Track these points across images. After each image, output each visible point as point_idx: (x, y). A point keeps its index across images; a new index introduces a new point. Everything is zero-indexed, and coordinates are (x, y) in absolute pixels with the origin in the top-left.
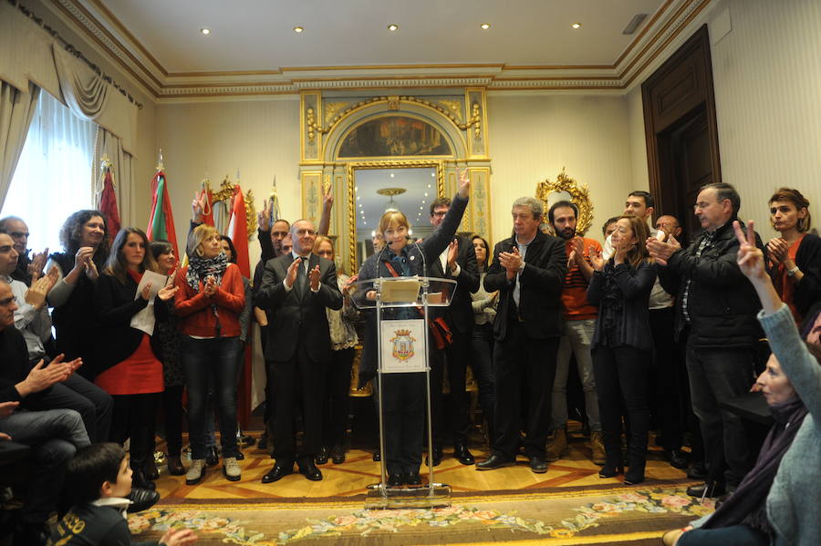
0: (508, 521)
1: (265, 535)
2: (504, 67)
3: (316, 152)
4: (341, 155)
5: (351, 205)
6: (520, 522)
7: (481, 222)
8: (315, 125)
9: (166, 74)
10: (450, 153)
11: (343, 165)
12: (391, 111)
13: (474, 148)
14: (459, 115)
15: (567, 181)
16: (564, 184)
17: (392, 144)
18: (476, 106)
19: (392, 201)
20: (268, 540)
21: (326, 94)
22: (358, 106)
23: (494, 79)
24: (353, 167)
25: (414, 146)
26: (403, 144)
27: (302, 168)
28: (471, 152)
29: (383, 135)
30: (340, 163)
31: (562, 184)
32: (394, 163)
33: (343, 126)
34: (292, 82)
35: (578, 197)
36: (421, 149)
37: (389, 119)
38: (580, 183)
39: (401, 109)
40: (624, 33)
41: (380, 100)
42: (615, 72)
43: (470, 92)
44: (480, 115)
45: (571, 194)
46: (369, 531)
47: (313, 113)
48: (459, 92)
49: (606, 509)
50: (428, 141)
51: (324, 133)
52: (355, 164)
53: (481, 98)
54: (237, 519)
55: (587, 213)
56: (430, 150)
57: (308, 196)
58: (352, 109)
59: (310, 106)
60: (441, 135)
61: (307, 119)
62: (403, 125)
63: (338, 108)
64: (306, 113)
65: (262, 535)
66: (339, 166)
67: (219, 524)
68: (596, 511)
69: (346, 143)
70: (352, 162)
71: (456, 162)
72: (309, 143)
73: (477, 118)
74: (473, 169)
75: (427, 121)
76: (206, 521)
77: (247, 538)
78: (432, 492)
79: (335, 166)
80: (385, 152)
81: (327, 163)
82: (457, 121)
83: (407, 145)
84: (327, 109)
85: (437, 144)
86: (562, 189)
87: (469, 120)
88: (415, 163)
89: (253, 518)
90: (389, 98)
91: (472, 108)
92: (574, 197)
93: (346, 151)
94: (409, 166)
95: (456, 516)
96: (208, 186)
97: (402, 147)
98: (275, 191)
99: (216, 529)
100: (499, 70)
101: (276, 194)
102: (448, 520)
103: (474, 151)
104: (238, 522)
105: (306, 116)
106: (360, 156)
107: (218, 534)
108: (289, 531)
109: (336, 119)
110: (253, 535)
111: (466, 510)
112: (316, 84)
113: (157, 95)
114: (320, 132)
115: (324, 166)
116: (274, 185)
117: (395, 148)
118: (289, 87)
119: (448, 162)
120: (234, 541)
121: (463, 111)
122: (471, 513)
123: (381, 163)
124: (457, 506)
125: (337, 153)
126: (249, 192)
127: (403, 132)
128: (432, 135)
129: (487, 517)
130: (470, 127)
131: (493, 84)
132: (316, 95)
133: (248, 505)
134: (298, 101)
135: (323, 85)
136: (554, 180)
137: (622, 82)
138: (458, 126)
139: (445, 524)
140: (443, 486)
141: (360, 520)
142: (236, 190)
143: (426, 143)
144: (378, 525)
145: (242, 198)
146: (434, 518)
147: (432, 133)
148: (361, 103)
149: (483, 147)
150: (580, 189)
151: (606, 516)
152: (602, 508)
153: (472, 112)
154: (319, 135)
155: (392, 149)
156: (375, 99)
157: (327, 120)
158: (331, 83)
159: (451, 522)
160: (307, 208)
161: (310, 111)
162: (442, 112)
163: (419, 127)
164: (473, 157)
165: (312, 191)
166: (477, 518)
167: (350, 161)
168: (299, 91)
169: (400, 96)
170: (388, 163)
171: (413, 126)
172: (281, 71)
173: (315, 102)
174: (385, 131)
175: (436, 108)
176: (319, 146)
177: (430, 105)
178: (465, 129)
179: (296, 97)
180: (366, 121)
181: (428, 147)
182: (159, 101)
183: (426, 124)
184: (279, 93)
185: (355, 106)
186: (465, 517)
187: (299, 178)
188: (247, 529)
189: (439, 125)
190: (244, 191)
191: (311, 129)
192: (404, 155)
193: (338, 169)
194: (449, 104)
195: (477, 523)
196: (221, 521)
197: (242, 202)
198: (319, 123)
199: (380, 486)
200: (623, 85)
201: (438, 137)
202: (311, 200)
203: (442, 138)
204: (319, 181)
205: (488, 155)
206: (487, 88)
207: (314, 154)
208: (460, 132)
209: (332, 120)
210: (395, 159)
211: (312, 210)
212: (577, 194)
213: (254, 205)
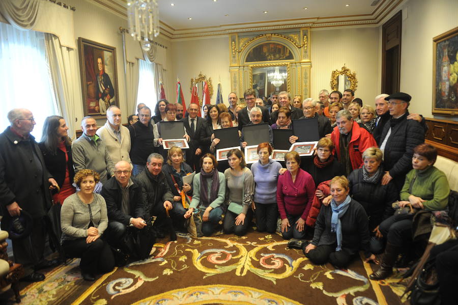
2: (318, 18)
4: (247, 61)
7: (306, 90)
8: (235, 49)
9: (174, 30)
10: (293, 59)
11: (248, 66)
12: (268, 40)
13: (304, 56)
14: (298, 41)
16: (345, 71)
17: (268, 56)
18: (305, 37)
21: (239, 34)
23: (314, 23)
24: (251, 67)
25: (277, 56)
27: (231, 68)
28: (302, 58)
29: (264, 51)
30: (246, 65)
33: (247, 49)
34: (225, 30)
36: (281, 57)
37: (267, 44)
38: (352, 71)
39: (272, 40)
40: (372, 5)
41: (263, 36)
42: (373, 17)
43: (303, 30)
44: (307, 41)
45: (347, 76)
48: (298, 30)
50: (284, 53)
51: (239, 52)
52: (252, 65)
53: (307, 33)
55: (355, 85)
56: (284, 58)
57: (233, 80)
58: (251, 41)
59: (233, 40)
61: (232, 46)
62: (273, 47)
63: (245, 40)
64: (232, 43)
69: (249, 56)
71: (295, 63)
72: (233, 57)
73: (306, 43)
74: (303, 66)
75: (283, 44)
79: (244, 66)
80: (265, 59)
81: (241, 65)
82: (297, 44)
83: (275, 56)
84: (240, 41)
85: (288, 55)
86: (344, 73)
87: (302, 43)
88: (277, 64)
90: (267, 35)
93: (249, 59)
94: (275, 66)
97: (272, 57)
100: (316, 19)
103: (304, 58)
106: (254, 62)
109: (244, 45)
112: (235, 31)
113: (171, 38)
114: (237, 51)
115: (240, 67)
118: (224, 32)
119: (292, 63)
121: (299, 39)
123: (263, 64)
125: (245, 60)
126: (210, 78)
127: (273, 50)
128: (286, 51)
130: (302, 47)
131: (313, 26)
132: (236, 36)
134: (228, 38)
135: (238, 31)
136: (340, 70)
138: (297, 46)
142: (204, 78)
143: (282, 54)
147: (285, 49)
148: (255, 38)
149: (308, 56)
150: (352, 73)
153: (303, 39)
154: (237, 53)
155: (268, 58)
156: (261, 36)
157: (240, 45)
158: (241, 29)
160: (233, 85)
161: (233, 43)
162: (290, 40)
163: (280, 47)
164: (303, 61)
165: (235, 78)
167: (250, 64)
168: (228, 34)
169: (272, 34)
171: (277, 47)
172: (221, 26)
173: (235, 38)
174: (265, 50)
175: (287, 39)
176: (237, 58)
177: (285, 37)
178: (300, 48)
179: (227, 36)
180: (257, 45)
181: (283, 57)
182: (172, 40)
183: (283, 46)
184: (220, 34)
185: (252, 39)
187: (229, 72)
189: (289, 46)
190: (208, 78)
191: (234, 51)
192: (273, 60)
193: (245, 68)
194: (293, 36)
198: (237, 48)
200: (376, 22)
201: (288, 51)
202: (234, 82)
203: (290, 52)
204: (238, 73)
205: (310, 59)
206: (311, 28)
207: (235, 62)
208: (298, 49)
209: (242, 46)
210: (269, 63)
211: (235, 86)
212: (350, 76)
213: (212, 83)
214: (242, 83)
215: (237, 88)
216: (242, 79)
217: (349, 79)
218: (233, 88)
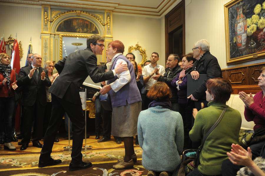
0: (109, 156)
1: (27, 163)
2: (119, 4)
3: (48, 29)
4: (58, 31)
5: (61, 50)
6: (113, 156)
8: (47, 19)
10: (98, 34)
11: (58, 35)
12: (77, 16)
13: (107, 33)
14: (102, 20)
15: (139, 47)
16: (138, 48)
17: (77, 28)
18: (108, 17)
19: (77, 48)
20: (28, 164)
21: (52, 7)
22: (65, 13)
23: (115, 8)
24: (62, 36)
25: (85, 30)
26: (81, 29)
27: (42, 34)
28: (106, 34)
29: (74, 25)
30: (57, 34)
31: (137, 48)
32: (78, 35)
33: (59, 20)
35: (142, 53)
36: (88, 31)
37: (76, 19)
38: (143, 48)
39: (81, 16)
41: (73, 11)
42: (157, 10)
43: (107, 12)
44: (110, 21)
45: (140, 51)
46: (64, 160)
47: (47, 14)
48: (103, 11)
49: (140, 152)
50: (91, 29)
51: (51, 22)
52: (63, 35)
53: (110, 15)
54: (16, 159)
55: (145, 58)
56: (91, 32)
57: (44, 45)
58: (62, 14)
59: (46, 11)
60: (96, 27)
62: (82, 22)
63: (57, 13)
64: (44, 14)
65: (26, 163)
66: (57, 35)
67: (9, 161)
68: (137, 152)
69: (60, 26)
70: (62, 34)
72: (45, 25)
73: (109, 22)
74: (106, 40)
75: (91, 21)
76: (4, 160)
77: (20, 164)
78: (86, 148)
79: (55, 35)
80: (75, 31)
81: (52, 33)
82: (101, 22)
83: (83, 30)
84: (52, 13)
85: (94, 30)
86: (137, 49)
87: (106, 22)
88: (85, 36)
89: (22, 159)
90: (77, 11)
91: (107, 18)
92: (141, 52)
93: (60, 29)
94: (83, 37)
95: (93, 155)
96: (4, 39)
97: (81, 30)
98: (31, 43)
99: (8, 162)
100: (117, 5)
101: (31, 44)
102: (90, 156)
103: (107, 34)
104: (17, 160)
105: (44, 15)
106: (65, 32)
107: (9, 164)
108: (36, 162)
109: (56, 17)
110: (23, 163)
111: (97, 153)
112: (49, 3)
114: (49, 21)
115: (51, 34)
116: (31, 40)
117: (78, 30)
118: (37, 2)
120: (16, 165)
121: (104, 19)
122: (98, 154)
123: (73, 35)
124: (94, 152)
125: (56, 30)
126: (20, 42)
127: (81, 24)
128: (92, 27)
129: (103, 155)
130: (106, 25)
131: (115, 10)
132: (48, 7)
133: (20, 155)
134: (41, 8)
135: (51, 3)
136: (135, 46)
137: (159, 14)
138: (102, 24)
139: (89, 157)
140: (90, 146)
141: (61, 158)
142: (15, 41)
143: (90, 29)
144: (67, 158)
145: (18, 45)
146: (86, 156)
147: (92, 25)
148: (66, 12)
149: (110, 32)
150: (143, 50)
151: (140, 154)
152: (139, 152)
153: (107, 19)
154: (49, 23)
155: (77, 30)
156: (71, 11)
157: (52, 17)
158: (54, 3)
159: (91, 157)
160: (44, 50)
161: (46, 13)
162: (96, 18)
163: (88, 23)
164: (107, 36)
165: (46, 44)
166: (100, 155)
167: (61, 33)
168: (42, 5)
169: (81, 11)
170: (75, 35)
171: (86, 22)
173: (48, 10)
174: (75, 23)
175: (94, 17)
176: (49, 27)
177: (92, 15)
178: (104, 25)
179: (40, 7)
180: (68, 19)
181: (90, 31)
183: (90, 22)
184: (34, 5)
185: (63, 13)
186: (96, 155)
187: (41, 38)
188: (20, 161)
189: (95, 23)
190: (18, 42)
191: (46, 20)
192: (81, 33)
193: (56, 36)
194: (99, 15)
195: (100, 157)
196: (10, 160)
197: (18, 46)
198: (49, 18)
199: (68, 147)
200: (159, 15)
201: (94, 27)
202: (45, 47)
203: (96, 28)
204: (49, 40)
205: (112, 35)
206: (113, 11)
207: (47, 30)
208: (102, 26)
209: (54, 17)
210: (78, 34)
211: (45, 51)
212: (142, 51)
213: (22, 47)
214: (52, 49)
215: (48, 52)
216: (52, 45)
217: (141, 54)
218: (44, 52)
